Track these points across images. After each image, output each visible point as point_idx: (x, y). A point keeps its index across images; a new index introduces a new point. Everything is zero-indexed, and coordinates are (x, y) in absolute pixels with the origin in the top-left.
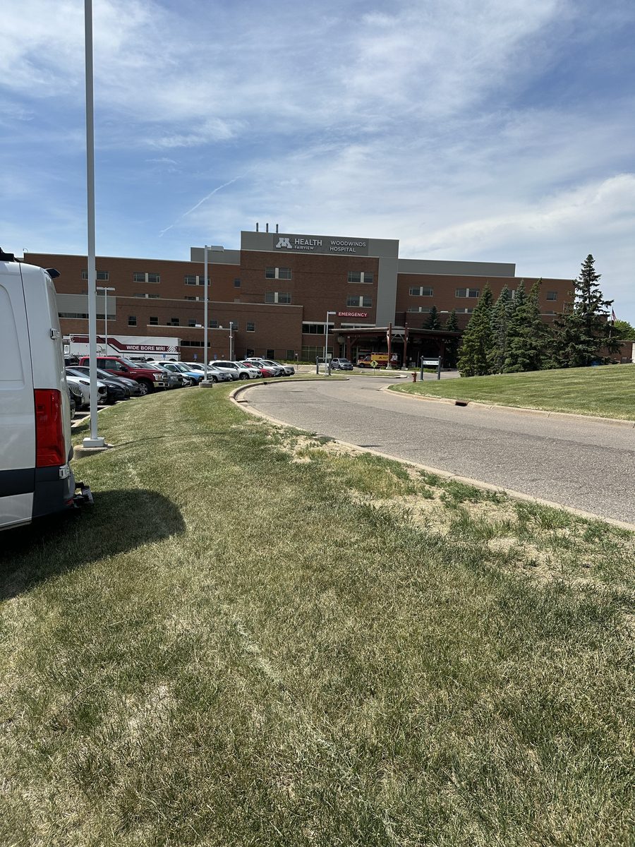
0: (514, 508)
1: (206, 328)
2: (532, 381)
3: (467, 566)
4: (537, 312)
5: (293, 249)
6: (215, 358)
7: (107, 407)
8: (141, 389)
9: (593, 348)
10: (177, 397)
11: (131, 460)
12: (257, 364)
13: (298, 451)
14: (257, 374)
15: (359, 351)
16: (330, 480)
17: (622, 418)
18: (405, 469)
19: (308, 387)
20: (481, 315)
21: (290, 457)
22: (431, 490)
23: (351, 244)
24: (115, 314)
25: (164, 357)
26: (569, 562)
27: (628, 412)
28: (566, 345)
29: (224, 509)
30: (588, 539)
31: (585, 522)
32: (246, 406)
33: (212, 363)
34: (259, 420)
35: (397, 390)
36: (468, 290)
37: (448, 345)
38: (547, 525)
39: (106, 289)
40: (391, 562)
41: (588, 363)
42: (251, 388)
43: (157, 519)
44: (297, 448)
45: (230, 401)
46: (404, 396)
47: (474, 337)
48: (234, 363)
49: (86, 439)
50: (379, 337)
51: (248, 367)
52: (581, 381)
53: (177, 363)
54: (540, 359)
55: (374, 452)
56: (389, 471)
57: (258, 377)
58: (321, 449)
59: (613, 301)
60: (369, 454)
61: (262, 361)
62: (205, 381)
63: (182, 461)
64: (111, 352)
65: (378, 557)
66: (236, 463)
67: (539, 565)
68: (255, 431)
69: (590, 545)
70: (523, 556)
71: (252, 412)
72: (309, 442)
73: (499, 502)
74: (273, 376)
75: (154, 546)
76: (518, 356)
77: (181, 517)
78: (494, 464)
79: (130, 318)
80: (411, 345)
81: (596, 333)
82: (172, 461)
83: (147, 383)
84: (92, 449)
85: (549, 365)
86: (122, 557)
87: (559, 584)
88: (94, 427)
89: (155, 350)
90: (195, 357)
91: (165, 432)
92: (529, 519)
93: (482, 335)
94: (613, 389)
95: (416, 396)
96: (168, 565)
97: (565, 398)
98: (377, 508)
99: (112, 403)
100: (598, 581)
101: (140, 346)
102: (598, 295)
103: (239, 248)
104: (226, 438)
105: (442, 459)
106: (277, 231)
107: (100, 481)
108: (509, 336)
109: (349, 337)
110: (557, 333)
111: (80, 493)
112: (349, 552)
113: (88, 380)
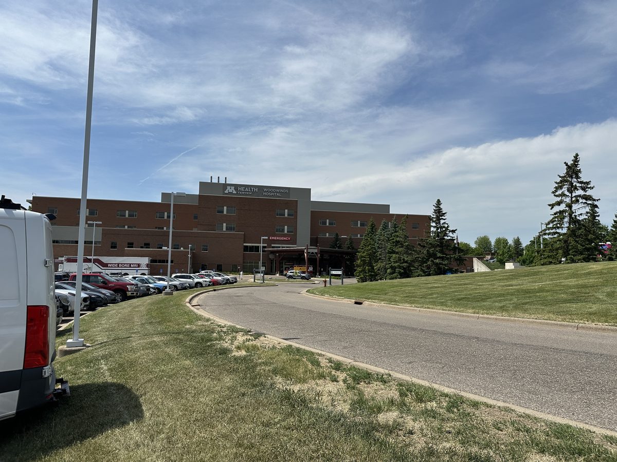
0: (396, 387)
1: (170, 249)
2: (407, 286)
3: (362, 437)
4: (406, 237)
5: (237, 194)
6: (177, 271)
7: (89, 313)
8: (116, 298)
9: (446, 262)
10: (145, 304)
11: (105, 357)
12: (209, 276)
13: (236, 346)
14: (208, 283)
15: (285, 264)
16: (260, 370)
17: (469, 313)
18: (317, 357)
19: (247, 292)
20: (369, 239)
21: (230, 351)
22: (336, 374)
23: (278, 191)
24: (101, 240)
25: (137, 272)
26: (436, 429)
27: (473, 308)
28: (428, 260)
29: (175, 397)
30: (449, 410)
31: (446, 395)
32: (198, 309)
33: (173, 275)
34: (208, 320)
35: (313, 293)
36: (359, 222)
37: (348, 260)
38: (420, 400)
39: (95, 222)
40: (305, 437)
41: (444, 272)
42: (203, 294)
43: (121, 408)
44: (236, 343)
45: (186, 306)
46: (318, 298)
47: (365, 254)
48: (191, 275)
49: (69, 341)
50: (299, 254)
51: (202, 278)
52: (439, 285)
53: (146, 277)
54: (411, 270)
55: (295, 344)
56: (305, 360)
57: (209, 285)
58: (254, 343)
59: (456, 230)
60: (291, 346)
61: (212, 273)
62: (168, 290)
63: (143, 357)
64: (95, 269)
65: (295, 434)
66: (187, 357)
67: (414, 433)
68: (203, 330)
69: (451, 414)
70: (403, 426)
71: (202, 314)
72: (245, 338)
73: (385, 382)
74: (221, 284)
75: (117, 431)
76: (396, 268)
77: (141, 406)
78: (382, 350)
79: (112, 243)
80: (322, 259)
81: (447, 252)
82: (136, 357)
83: (122, 293)
84: (73, 348)
85: (417, 274)
86: (90, 442)
87: (429, 448)
88: (76, 331)
89: (130, 267)
90: (161, 272)
91: (132, 333)
92: (406, 396)
93: (370, 253)
94: (462, 291)
95: (326, 298)
96: (127, 448)
97: (429, 298)
98: (296, 391)
99: (93, 309)
100: (457, 444)
101: (118, 264)
102: (446, 226)
103: (198, 193)
104: (181, 336)
105: (345, 348)
106: (226, 182)
107: (77, 376)
108: (388, 253)
109: (277, 254)
110: (420, 251)
111: (60, 387)
112: (273, 431)
113: (74, 292)
